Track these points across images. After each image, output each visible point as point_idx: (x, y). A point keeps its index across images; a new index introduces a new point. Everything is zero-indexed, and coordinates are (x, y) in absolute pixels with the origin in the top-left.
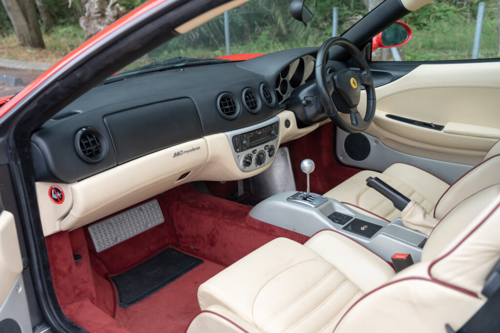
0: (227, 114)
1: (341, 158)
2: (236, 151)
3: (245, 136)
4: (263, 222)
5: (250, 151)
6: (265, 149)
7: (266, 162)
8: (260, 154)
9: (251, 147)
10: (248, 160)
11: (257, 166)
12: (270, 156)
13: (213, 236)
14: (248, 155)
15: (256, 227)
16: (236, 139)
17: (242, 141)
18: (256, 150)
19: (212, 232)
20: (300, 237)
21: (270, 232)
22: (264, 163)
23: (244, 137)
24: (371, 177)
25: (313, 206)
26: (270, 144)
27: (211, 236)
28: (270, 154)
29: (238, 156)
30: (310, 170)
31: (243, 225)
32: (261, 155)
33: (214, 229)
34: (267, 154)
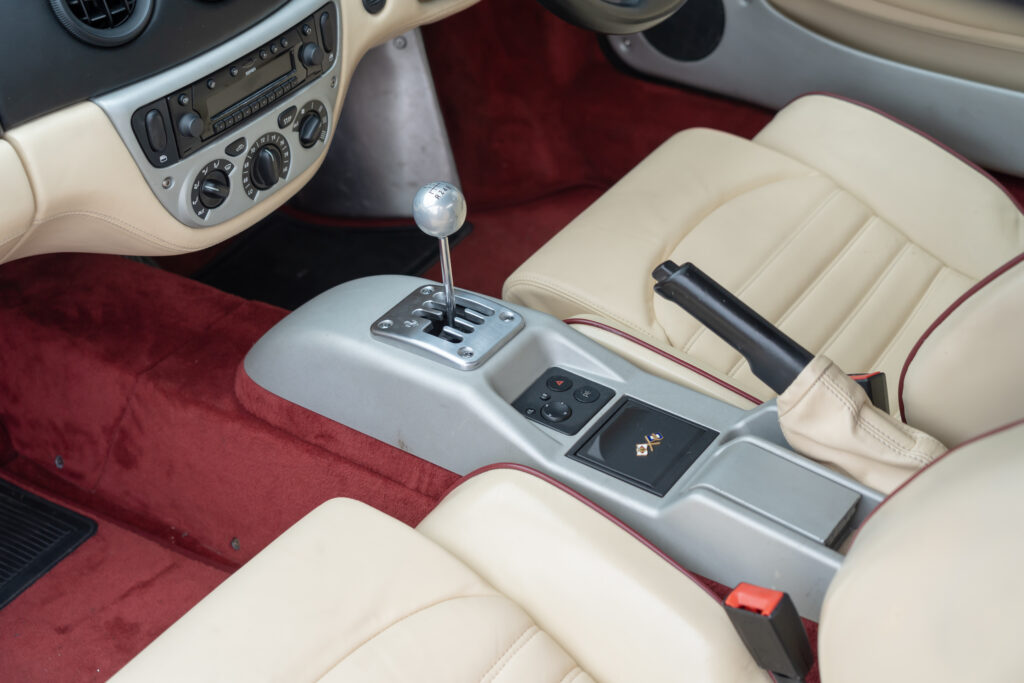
0: (96, 25)
1: (622, 48)
2: (156, 164)
3: (186, 100)
4: (293, 404)
5: (215, 151)
6: (281, 125)
7: (291, 171)
8: (264, 147)
9: (217, 135)
10: (210, 187)
11: (252, 197)
12: (306, 143)
13: (124, 433)
14: (210, 165)
15: (272, 418)
16: (150, 116)
17: (174, 121)
18: (242, 140)
19: (119, 419)
20: (423, 471)
21: (321, 441)
22: (284, 176)
23: (181, 103)
24: (670, 265)
25: (463, 362)
26: (299, 100)
27: (117, 436)
28: (308, 136)
29: (168, 179)
30: (451, 225)
31: (226, 404)
32: (268, 154)
33: (123, 410)
34: (292, 137)
